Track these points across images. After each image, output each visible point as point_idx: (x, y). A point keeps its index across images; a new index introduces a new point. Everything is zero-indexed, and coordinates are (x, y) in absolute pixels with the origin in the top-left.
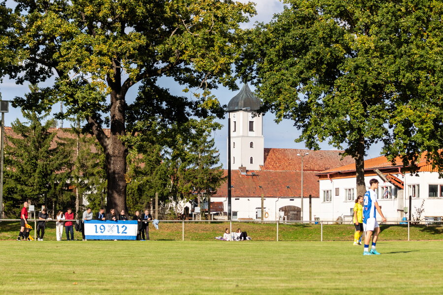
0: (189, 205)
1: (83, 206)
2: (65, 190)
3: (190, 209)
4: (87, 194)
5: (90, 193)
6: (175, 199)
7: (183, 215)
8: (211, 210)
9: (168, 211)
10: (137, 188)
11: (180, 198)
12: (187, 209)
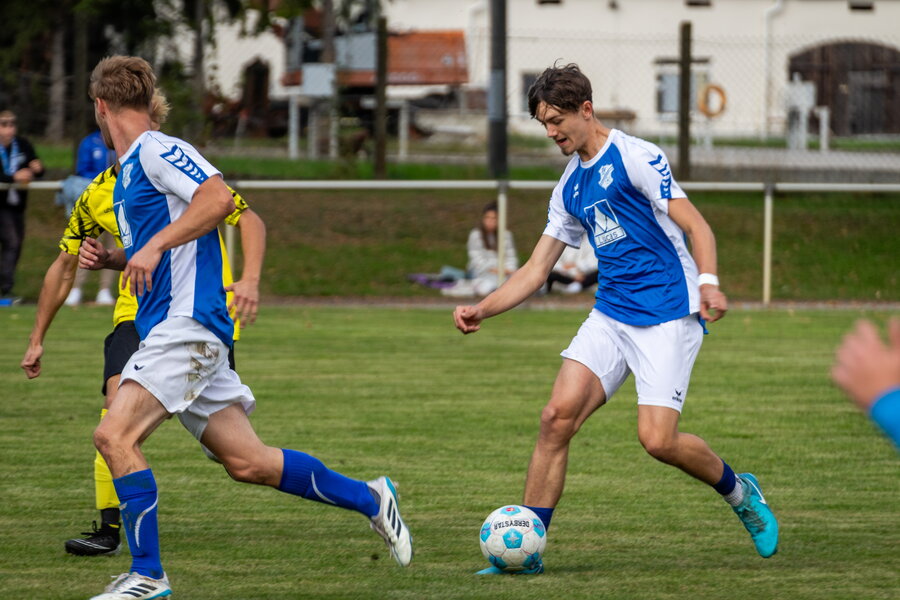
0: (271, 49)
3: (277, 72)
6: (191, 16)
7: (234, 109)
8: (392, 77)
12: (257, 73)
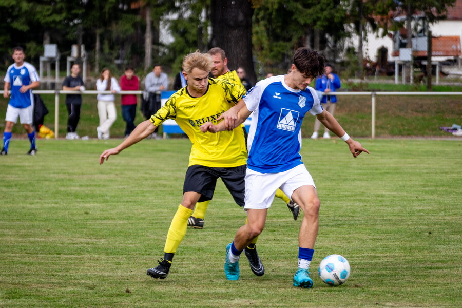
0: (388, 43)
1: (162, 45)
2: (122, 11)
3: (390, 51)
4: (168, 20)
5: (174, 16)
6: (358, 30)
7: (374, 65)
8: (433, 53)
9: (342, 56)
10: (276, 6)
11: (369, 28)
12: (383, 52)
